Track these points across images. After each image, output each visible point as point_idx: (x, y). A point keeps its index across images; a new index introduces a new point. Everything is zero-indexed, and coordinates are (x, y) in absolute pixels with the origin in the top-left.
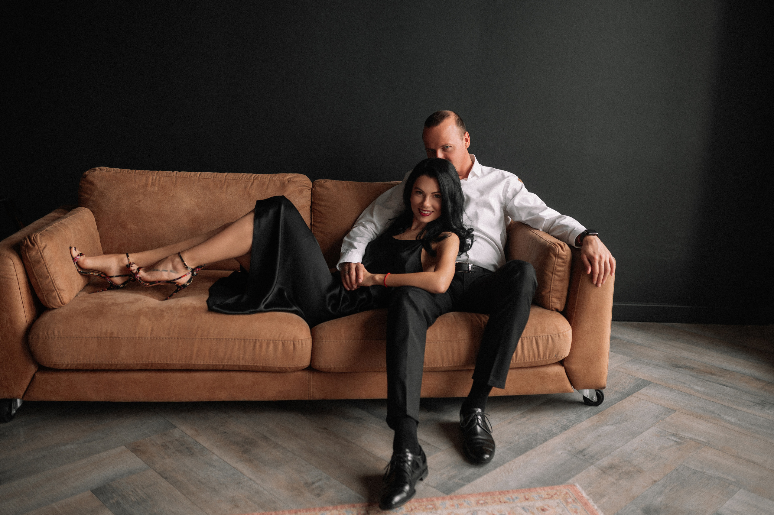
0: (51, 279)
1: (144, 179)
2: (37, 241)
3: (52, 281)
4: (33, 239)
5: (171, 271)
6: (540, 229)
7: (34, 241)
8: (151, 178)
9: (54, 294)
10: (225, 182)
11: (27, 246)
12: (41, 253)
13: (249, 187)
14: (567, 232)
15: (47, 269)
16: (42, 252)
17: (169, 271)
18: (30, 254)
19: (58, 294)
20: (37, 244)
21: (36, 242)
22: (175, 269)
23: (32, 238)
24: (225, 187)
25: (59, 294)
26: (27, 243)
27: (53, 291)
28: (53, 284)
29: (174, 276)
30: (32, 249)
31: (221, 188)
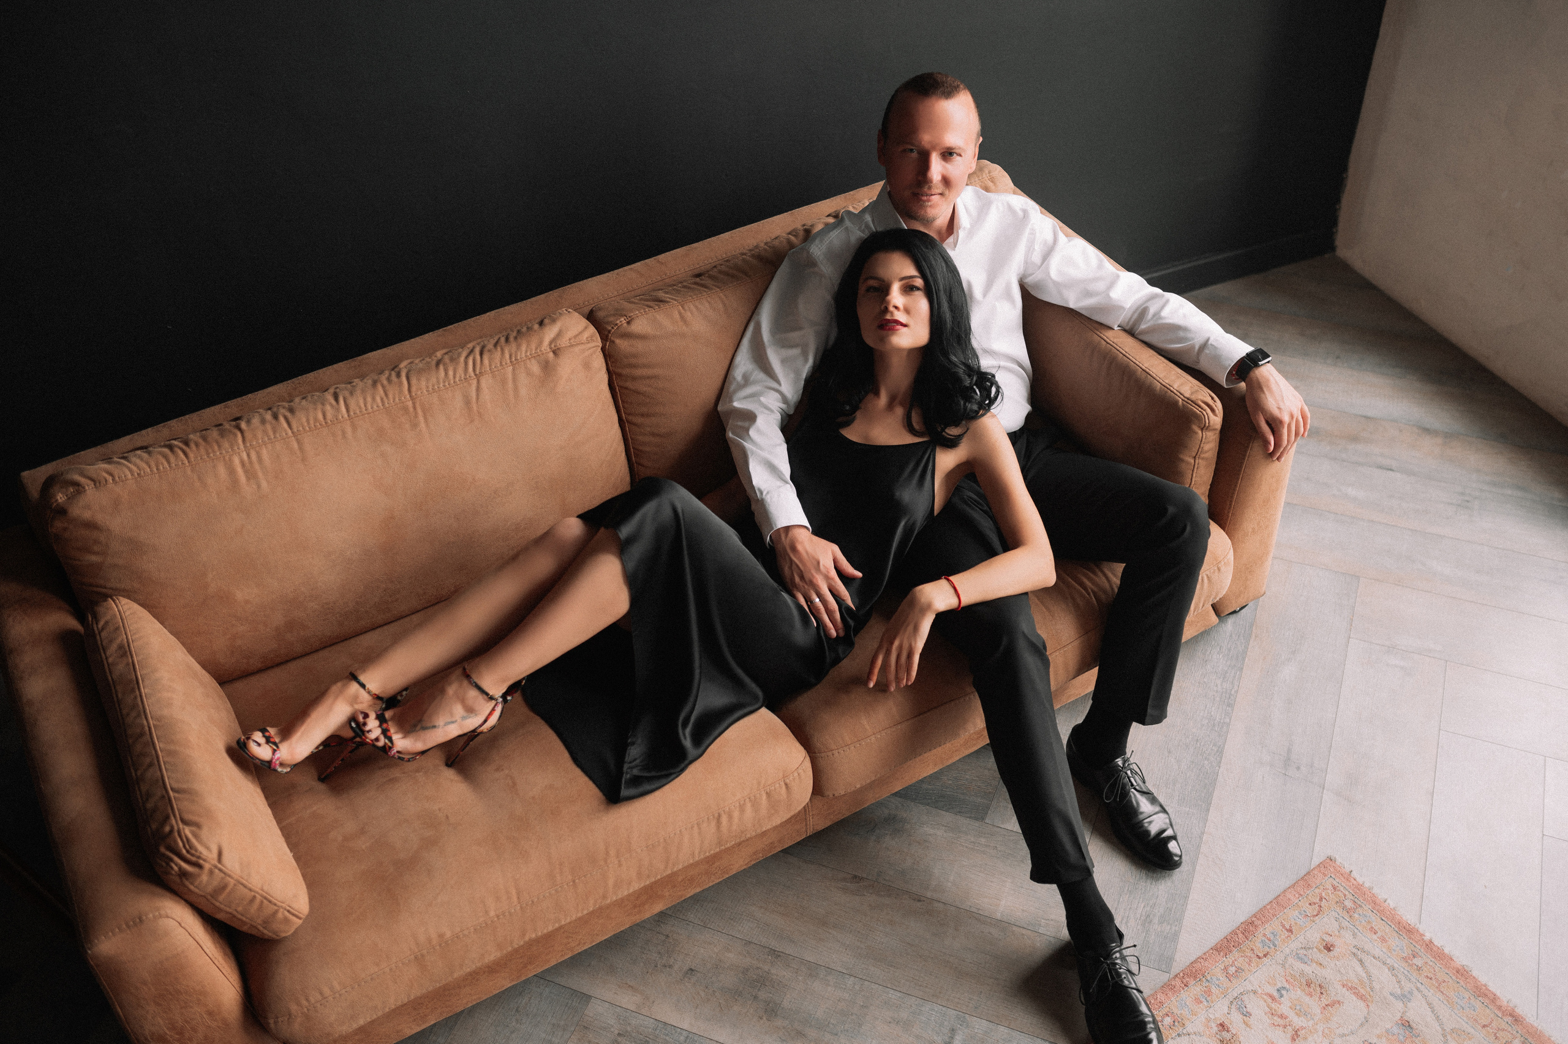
0: (262, 896)
1: (222, 471)
2: (201, 853)
3: (266, 898)
4: (188, 852)
5: (464, 718)
6: (1116, 328)
7: (193, 855)
8: (236, 461)
9: (280, 915)
10: (415, 408)
11: (183, 874)
12: (220, 870)
13: (474, 400)
14: (1193, 347)
15: (245, 887)
16: (222, 865)
17: (459, 720)
18: (196, 883)
19: (288, 911)
20: (204, 860)
21: (199, 857)
22: (470, 710)
23: (184, 851)
24: (421, 418)
25: (290, 909)
26: (180, 868)
27: (276, 912)
28: (270, 902)
29: (472, 723)
30: (199, 875)
31: (415, 426)
